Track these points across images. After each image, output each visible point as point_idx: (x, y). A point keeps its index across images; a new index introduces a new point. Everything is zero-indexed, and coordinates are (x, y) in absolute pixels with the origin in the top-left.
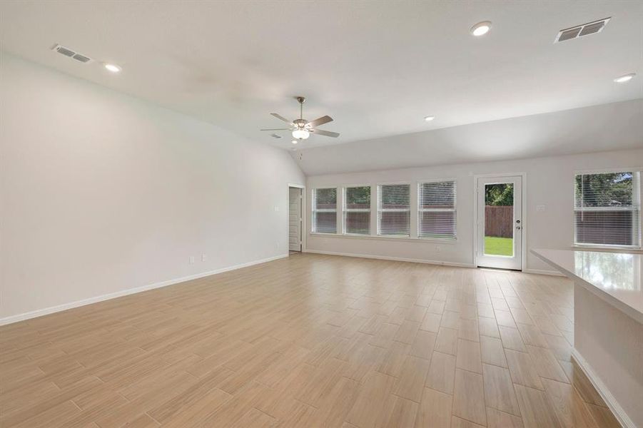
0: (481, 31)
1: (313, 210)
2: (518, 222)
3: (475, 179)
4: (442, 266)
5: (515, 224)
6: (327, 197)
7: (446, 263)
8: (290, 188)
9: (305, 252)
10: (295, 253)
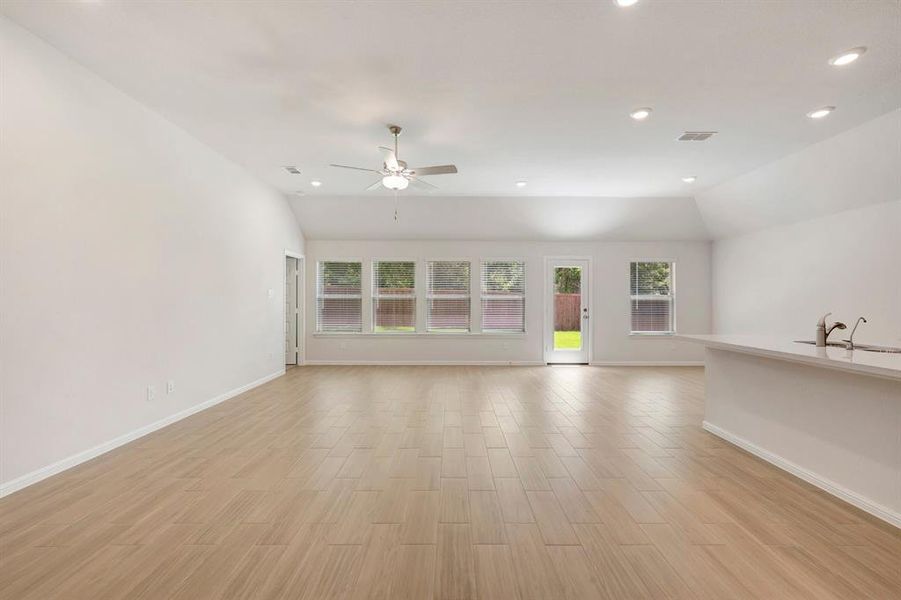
0: (641, 115)
1: (318, 296)
2: (585, 310)
3: (545, 260)
4: (512, 367)
5: (583, 314)
6: (341, 273)
7: (514, 363)
8: (287, 257)
9: (305, 364)
10: (292, 367)
